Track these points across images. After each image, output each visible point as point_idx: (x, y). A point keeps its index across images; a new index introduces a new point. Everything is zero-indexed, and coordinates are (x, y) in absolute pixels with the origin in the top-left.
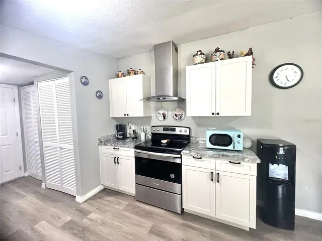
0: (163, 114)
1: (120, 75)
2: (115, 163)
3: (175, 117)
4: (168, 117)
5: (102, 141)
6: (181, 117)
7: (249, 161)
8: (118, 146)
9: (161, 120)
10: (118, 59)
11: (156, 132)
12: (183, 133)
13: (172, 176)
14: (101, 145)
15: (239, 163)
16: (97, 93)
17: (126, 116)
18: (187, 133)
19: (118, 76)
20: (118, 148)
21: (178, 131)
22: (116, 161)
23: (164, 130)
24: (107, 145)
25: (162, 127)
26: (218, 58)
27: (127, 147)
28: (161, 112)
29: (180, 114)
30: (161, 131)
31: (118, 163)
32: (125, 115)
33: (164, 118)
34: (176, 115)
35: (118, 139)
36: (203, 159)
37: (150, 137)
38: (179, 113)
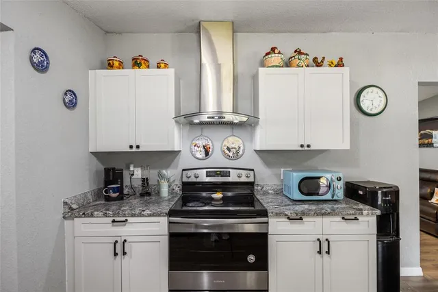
0: (204, 147)
1: (116, 64)
2: (116, 254)
3: (227, 152)
4: (213, 151)
5: (74, 206)
6: (237, 153)
7: (368, 215)
8: (124, 216)
9: (200, 157)
10: (107, 32)
11: (193, 179)
12: (243, 179)
13: (251, 259)
14: (72, 217)
15: (356, 219)
16: (66, 94)
17: (134, 149)
18: (251, 179)
19: (111, 66)
20: (123, 219)
21: (233, 177)
22: (119, 250)
23: (208, 175)
24: (92, 215)
25: (205, 171)
26: (303, 64)
27: (150, 215)
28: (201, 143)
29: (237, 147)
30: (203, 177)
31: (124, 253)
32: (131, 147)
33: (207, 153)
34: (229, 149)
35: (108, 199)
36: (305, 219)
37: (177, 190)
38: (233, 146)
